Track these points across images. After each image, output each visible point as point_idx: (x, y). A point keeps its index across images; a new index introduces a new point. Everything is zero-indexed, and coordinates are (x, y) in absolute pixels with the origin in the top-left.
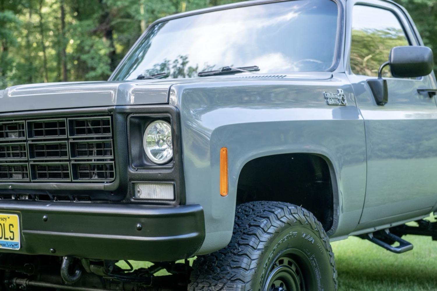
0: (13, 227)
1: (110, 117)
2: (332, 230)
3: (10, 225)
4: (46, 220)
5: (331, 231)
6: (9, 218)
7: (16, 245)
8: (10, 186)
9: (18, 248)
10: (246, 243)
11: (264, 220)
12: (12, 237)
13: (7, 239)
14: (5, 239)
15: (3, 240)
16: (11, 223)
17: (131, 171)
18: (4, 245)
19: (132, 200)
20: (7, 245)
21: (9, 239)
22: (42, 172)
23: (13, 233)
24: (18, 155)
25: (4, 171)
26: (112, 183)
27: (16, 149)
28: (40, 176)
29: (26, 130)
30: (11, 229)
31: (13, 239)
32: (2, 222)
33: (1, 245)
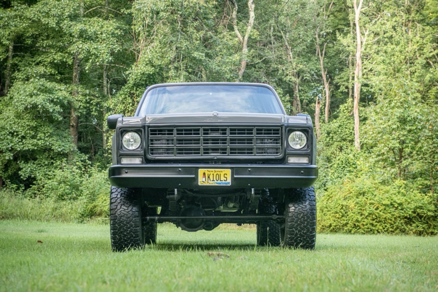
1: (280, 128)
3: (225, 174)
4: (249, 171)
6: (224, 171)
7: (228, 183)
9: (230, 184)
13: (222, 181)
15: (219, 181)
17: (288, 151)
18: (220, 184)
19: (287, 163)
22: (233, 151)
23: (226, 178)
24: (218, 143)
25: (206, 151)
26: (280, 156)
27: (215, 140)
28: (231, 153)
29: (228, 132)
30: (226, 176)
31: (226, 180)
32: (219, 173)
33: (217, 184)
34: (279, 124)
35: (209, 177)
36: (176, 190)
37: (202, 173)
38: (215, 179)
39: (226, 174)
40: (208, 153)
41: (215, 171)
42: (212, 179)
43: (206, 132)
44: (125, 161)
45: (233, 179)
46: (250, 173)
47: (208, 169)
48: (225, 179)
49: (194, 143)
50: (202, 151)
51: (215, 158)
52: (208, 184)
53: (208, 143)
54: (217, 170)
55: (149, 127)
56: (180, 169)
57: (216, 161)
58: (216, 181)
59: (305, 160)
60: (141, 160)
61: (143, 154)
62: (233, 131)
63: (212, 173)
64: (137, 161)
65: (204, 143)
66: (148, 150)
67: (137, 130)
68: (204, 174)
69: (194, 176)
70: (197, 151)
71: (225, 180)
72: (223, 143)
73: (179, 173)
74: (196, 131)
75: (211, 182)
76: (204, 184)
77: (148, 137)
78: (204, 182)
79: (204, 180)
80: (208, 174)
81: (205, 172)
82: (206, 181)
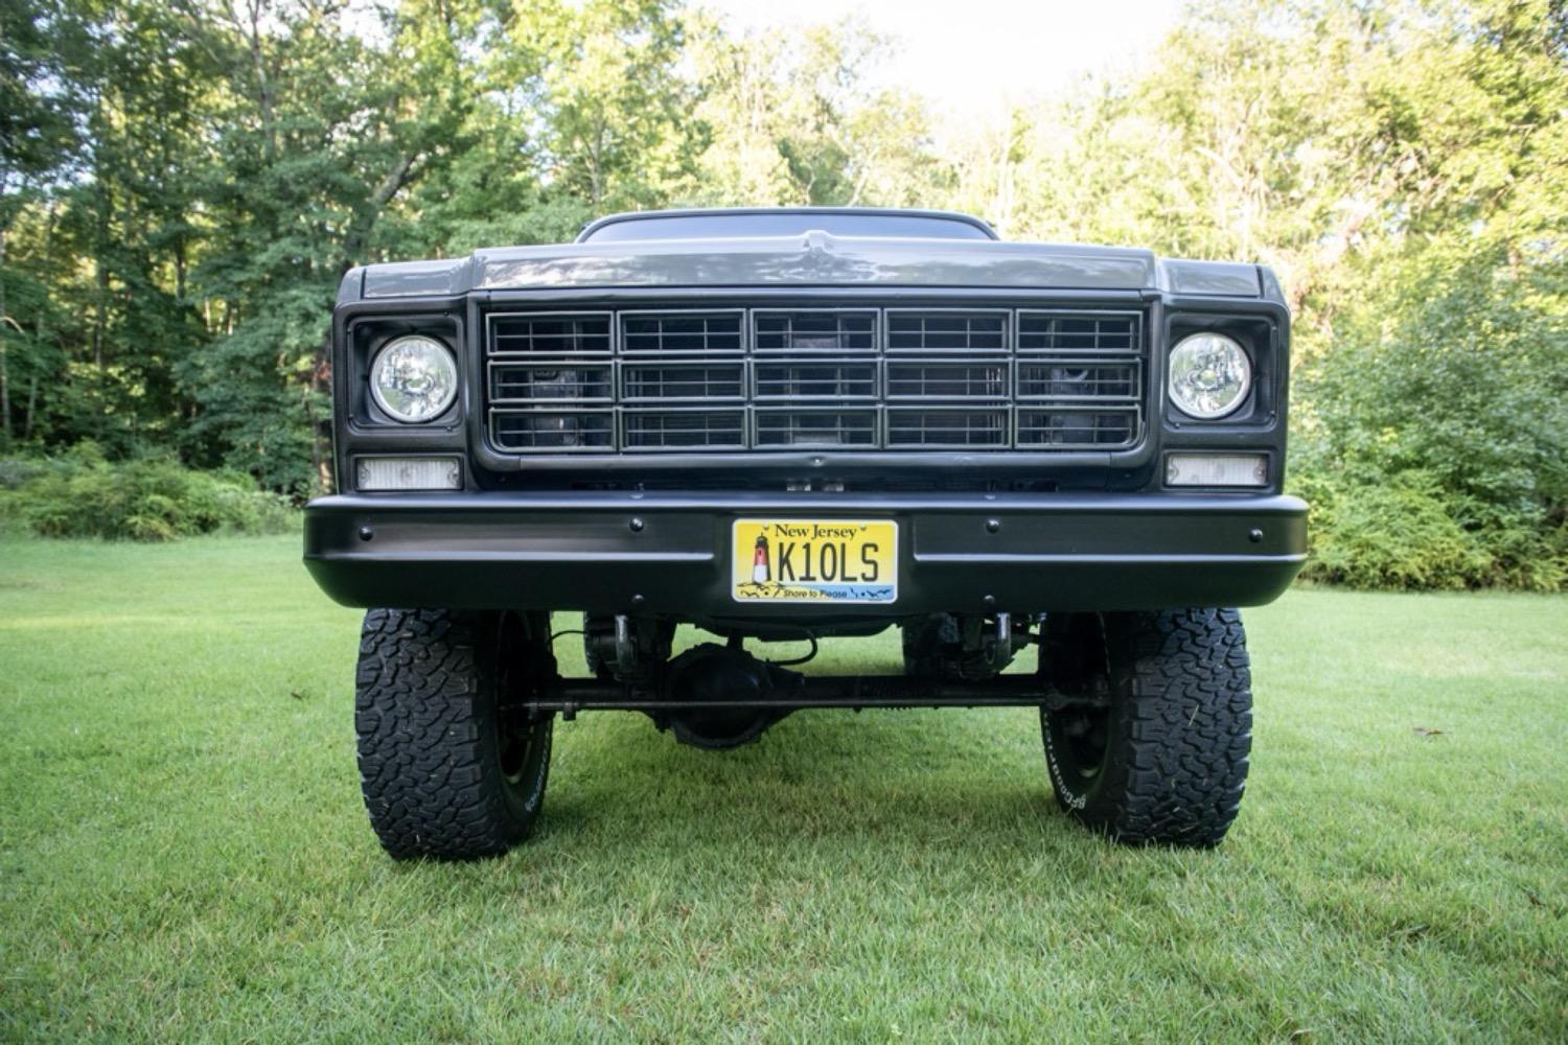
0: (876, 550)
1: (1140, 313)
3: (865, 546)
4: (993, 530)
6: (863, 529)
7: (885, 592)
9: (892, 598)
13: (854, 579)
14: (844, 578)
15: (837, 580)
16: (871, 541)
17: (1172, 430)
18: (844, 595)
19: (1162, 489)
20: (851, 595)
21: (860, 579)
22: (905, 429)
23: (874, 563)
24: (830, 389)
25: (773, 427)
26: (1133, 451)
27: (816, 375)
28: (895, 438)
29: (881, 331)
30: (870, 554)
31: (874, 578)
32: (837, 542)
33: (829, 595)
34: (1135, 294)
35: (784, 561)
36: (621, 621)
37: (753, 545)
38: (815, 571)
39: (876, 548)
40: (780, 438)
41: (818, 533)
42: (799, 571)
43: (771, 331)
44: (381, 476)
45: (909, 570)
46: (995, 542)
47: (782, 522)
48: (869, 570)
49: (715, 391)
50: (750, 428)
51: (818, 463)
52: (781, 598)
53: (779, 390)
54: (824, 524)
55: (485, 306)
56: (637, 522)
57: (821, 479)
58: (820, 581)
59: (1245, 472)
60: (456, 471)
61: (463, 443)
62: (904, 329)
63: (800, 541)
64: (436, 476)
65: (763, 390)
66: (486, 421)
67: (437, 324)
68: (762, 544)
69: (708, 556)
70: (726, 428)
71: (870, 574)
72: (854, 389)
73: (634, 539)
74: (724, 330)
75: (796, 586)
76: (762, 598)
77: (484, 359)
78: (758, 585)
79: (760, 574)
80: (781, 545)
81: (766, 534)
82: (769, 578)
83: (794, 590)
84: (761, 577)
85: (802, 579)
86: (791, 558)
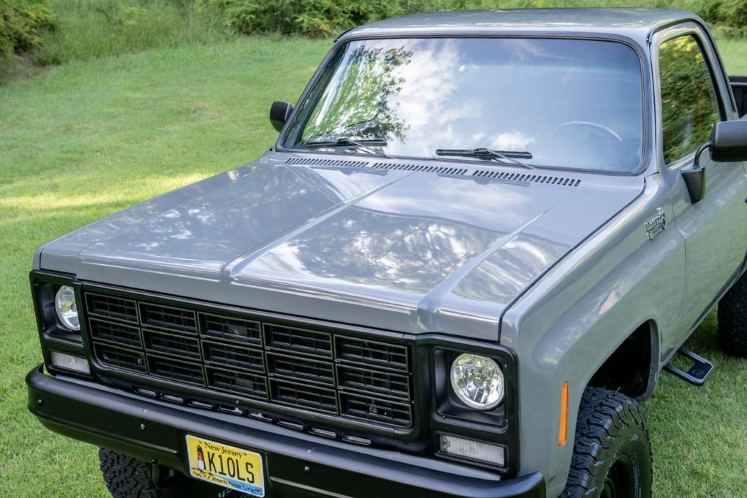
0: (252, 467)
1: (406, 348)
2: (644, 397)
3: (247, 464)
4: (308, 472)
5: (642, 398)
6: (245, 455)
7: (259, 491)
8: (237, 402)
9: (262, 494)
10: (576, 483)
11: (594, 443)
12: (251, 479)
13: (244, 480)
14: (239, 478)
15: (235, 478)
16: (249, 462)
17: (439, 419)
18: (239, 487)
19: (437, 455)
20: (242, 487)
21: (246, 480)
23: (252, 474)
30: (250, 468)
31: (253, 482)
32: (234, 458)
33: (233, 484)
35: (211, 461)
37: (196, 449)
38: (225, 471)
41: (224, 451)
42: (219, 469)
44: (61, 360)
47: (208, 441)
48: (250, 476)
50: (205, 376)
52: (210, 480)
54: (226, 447)
55: (82, 289)
56: (143, 424)
58: (228, 476)
59: (494, 455)
60: (88, 366)
62: (280, 331)
63: (216, 453)
66: (92, 346)
68: (200, 450)
69: (175, 451)
75: (217, 476)
76: (203, 477)
78: (201, 471)
79: (201, 465)
80: (208, 453)
81: (201, 445)
82: (205, 468)
83: (217, 477)
84: (202, 467)
85: (220, 473)
86: (214, 460)
